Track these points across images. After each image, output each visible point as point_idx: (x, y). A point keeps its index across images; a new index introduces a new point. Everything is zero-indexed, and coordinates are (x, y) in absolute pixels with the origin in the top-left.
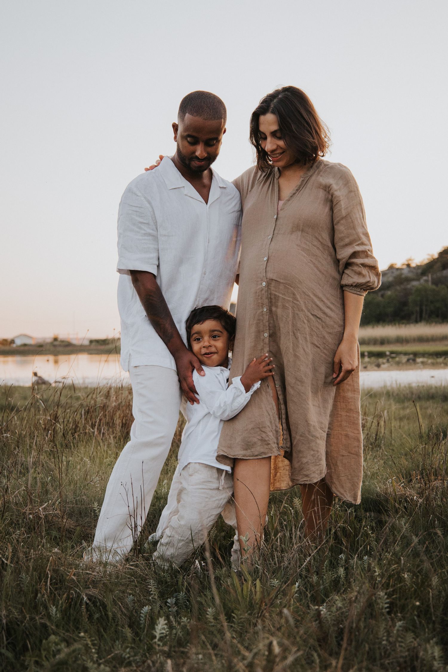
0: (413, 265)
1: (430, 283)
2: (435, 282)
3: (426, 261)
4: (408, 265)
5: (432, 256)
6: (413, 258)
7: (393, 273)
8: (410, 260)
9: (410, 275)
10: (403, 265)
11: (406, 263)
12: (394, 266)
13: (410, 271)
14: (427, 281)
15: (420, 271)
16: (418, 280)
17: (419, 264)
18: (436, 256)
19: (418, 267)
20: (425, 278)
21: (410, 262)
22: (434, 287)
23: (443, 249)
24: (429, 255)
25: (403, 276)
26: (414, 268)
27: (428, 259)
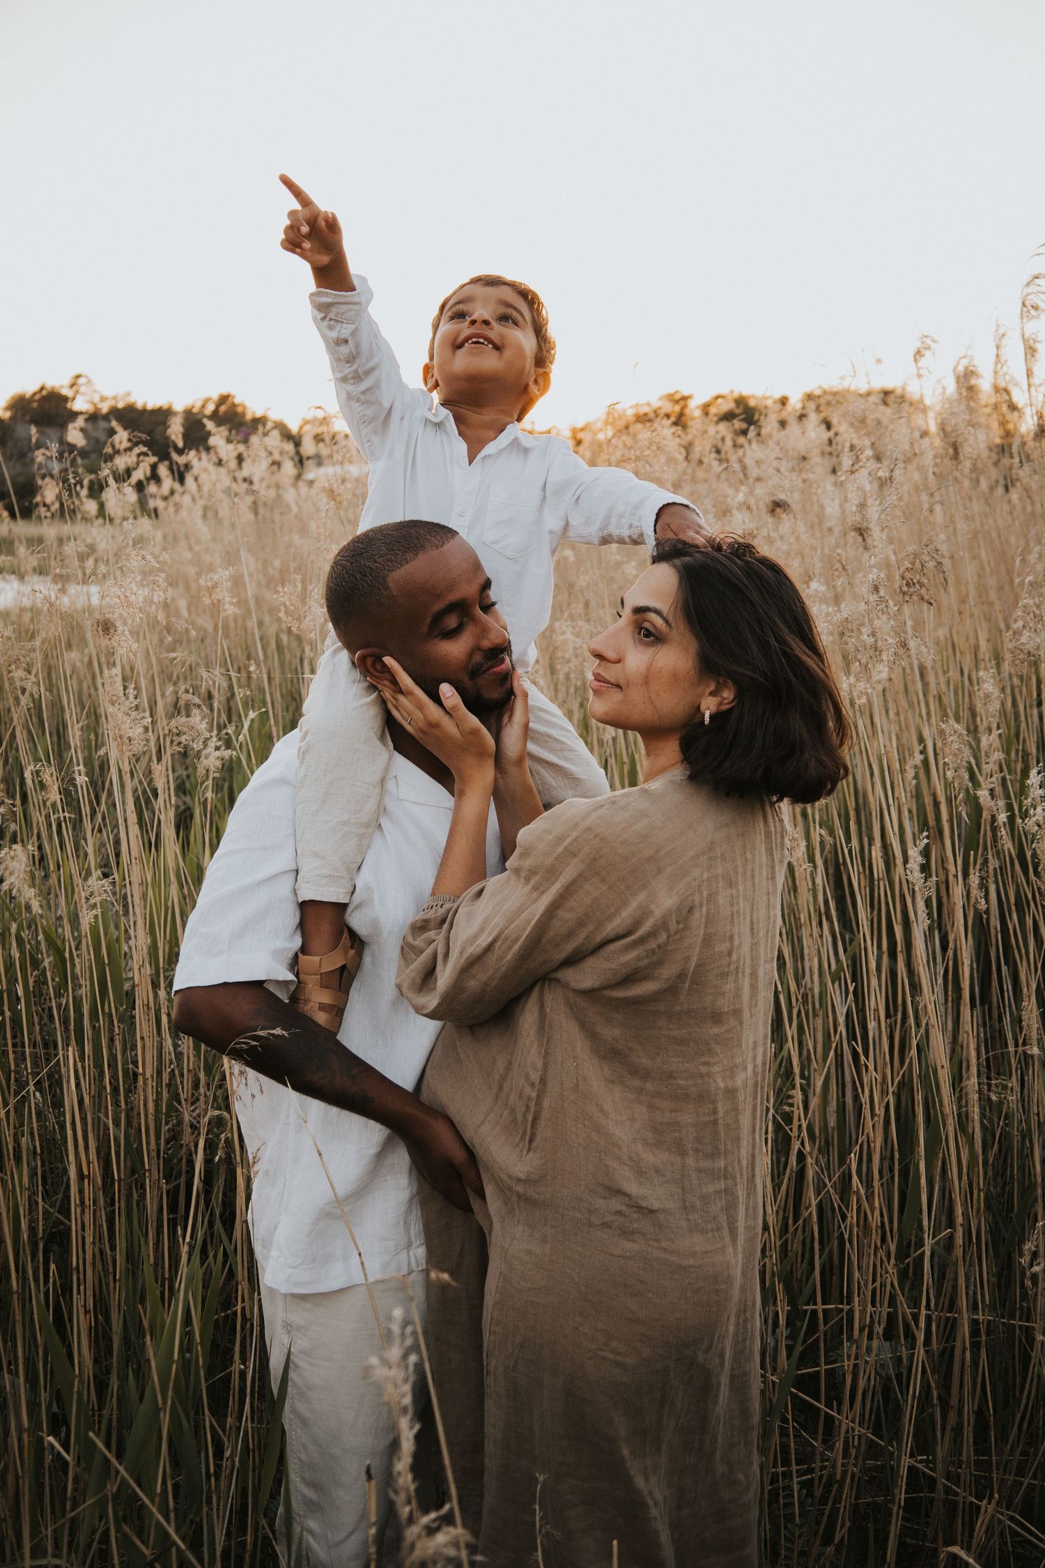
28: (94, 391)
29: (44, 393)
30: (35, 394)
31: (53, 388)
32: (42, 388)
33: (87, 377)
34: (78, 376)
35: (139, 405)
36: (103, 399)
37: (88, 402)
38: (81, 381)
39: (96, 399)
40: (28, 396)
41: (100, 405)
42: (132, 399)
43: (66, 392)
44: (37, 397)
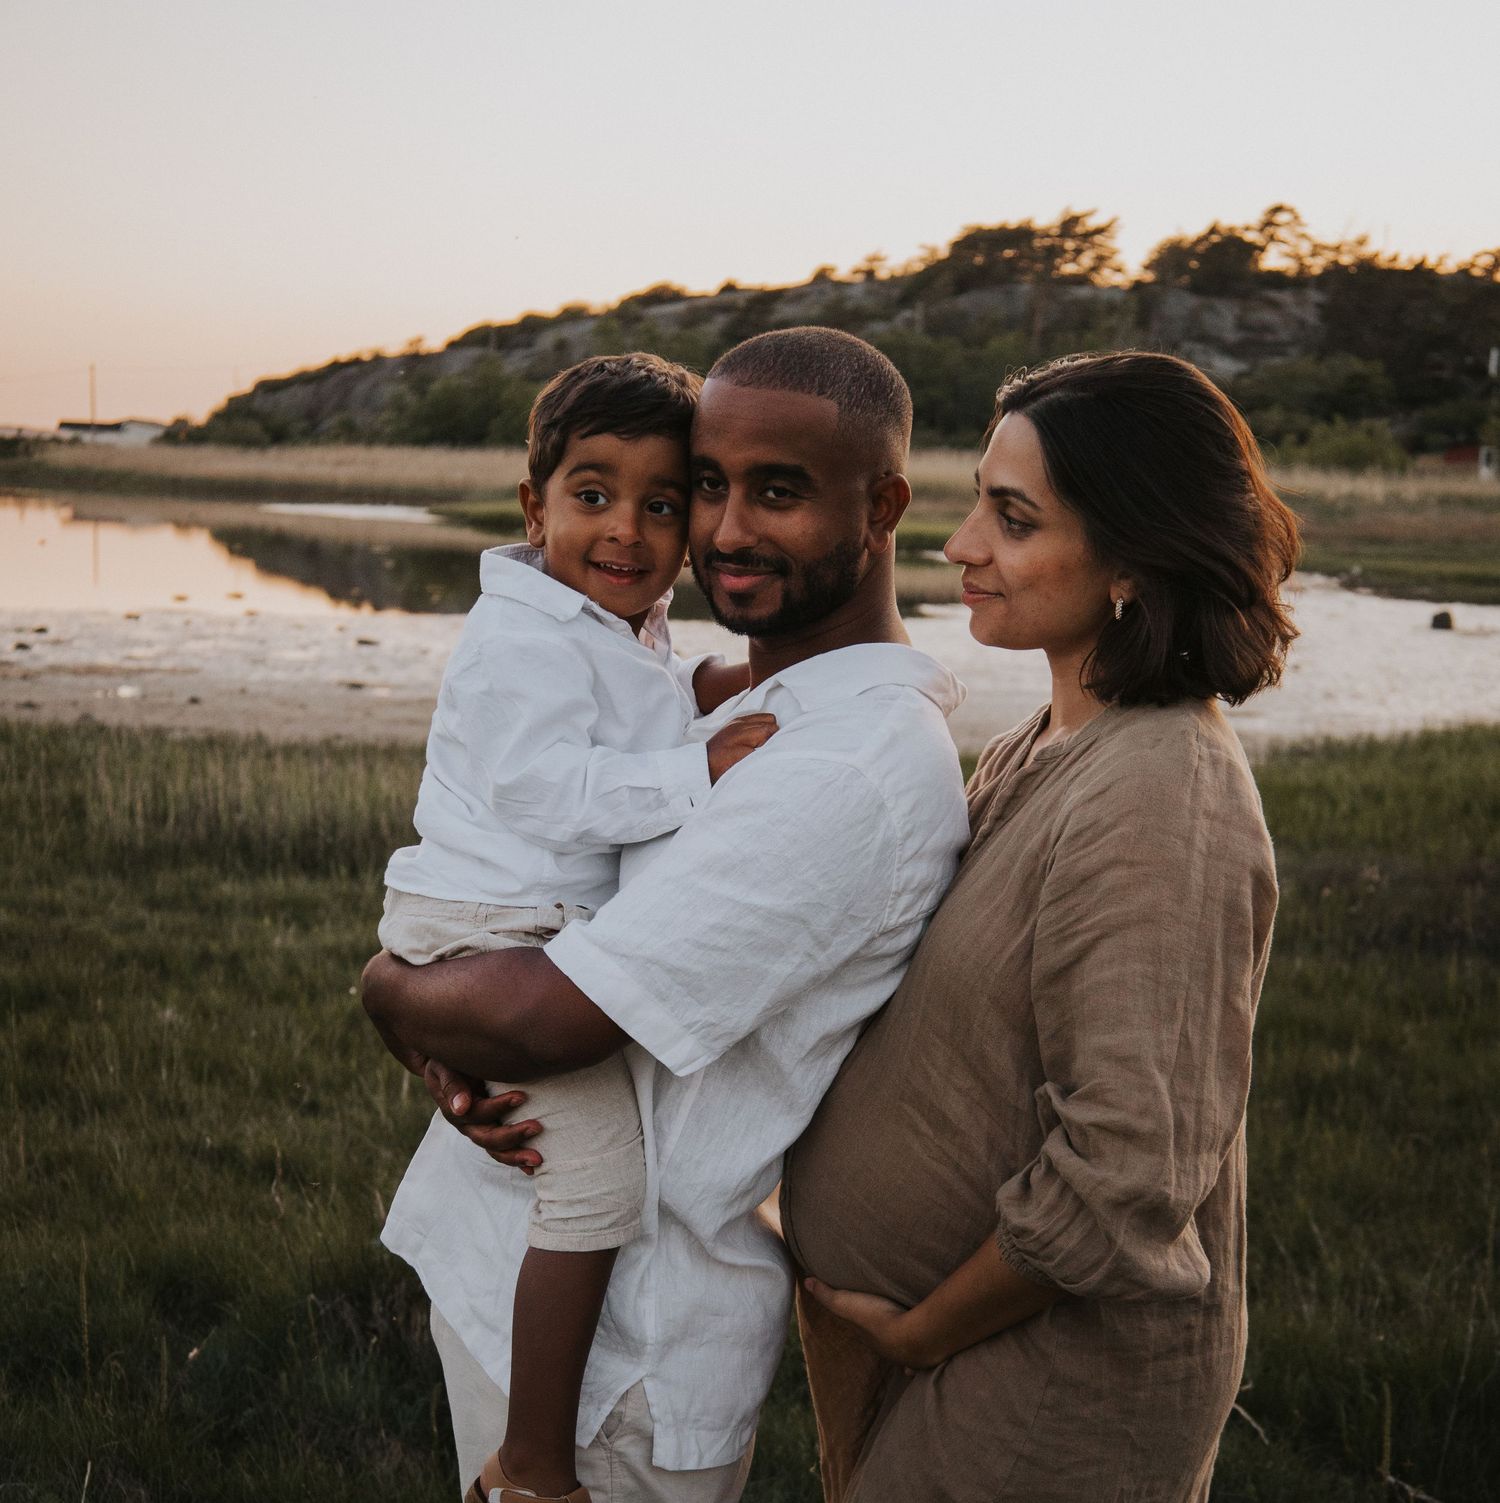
0: (883, 274)
1: (919, 329)
2: (934, 328)
3: (919, 267)
4: (870, 274)
5: (934, 251)
6: (883, 254)
7: (822, 293)
8: (874, 259)
9: (869, 303)
10: (856, 272)
11: (865, 266)
12: (827, 273)
13: (869, 293)
14: (910, 323)
15: (896, 293)
16: (887, 317)
17: (899, 272)
18: (944, 252)
19: (894, 281)
20: (907, 314)
21: (875, 265)
22: (928, 341)
23: (966, 233)
24: (923, 247)
25: (849, 305)
26: (882, 283)
27: (922, 260)
28: (1304, 236)
29: (1215, 238)
30: (1200, 240)
31: (1231, 229)
32: (1213, 231)
33: (1291, 211)
34: (1278, 209)
35: (1383, 262)
36: (1317, 250)
37: (1288, 255)
38: (1282, 218)
39: (1305, 248)
40: (1186, 244)
41: (1308, 261)
42: (1367, 251)
43: (1251, 237)
44: (1201, 248)
